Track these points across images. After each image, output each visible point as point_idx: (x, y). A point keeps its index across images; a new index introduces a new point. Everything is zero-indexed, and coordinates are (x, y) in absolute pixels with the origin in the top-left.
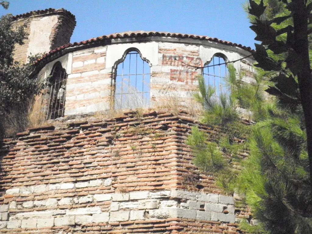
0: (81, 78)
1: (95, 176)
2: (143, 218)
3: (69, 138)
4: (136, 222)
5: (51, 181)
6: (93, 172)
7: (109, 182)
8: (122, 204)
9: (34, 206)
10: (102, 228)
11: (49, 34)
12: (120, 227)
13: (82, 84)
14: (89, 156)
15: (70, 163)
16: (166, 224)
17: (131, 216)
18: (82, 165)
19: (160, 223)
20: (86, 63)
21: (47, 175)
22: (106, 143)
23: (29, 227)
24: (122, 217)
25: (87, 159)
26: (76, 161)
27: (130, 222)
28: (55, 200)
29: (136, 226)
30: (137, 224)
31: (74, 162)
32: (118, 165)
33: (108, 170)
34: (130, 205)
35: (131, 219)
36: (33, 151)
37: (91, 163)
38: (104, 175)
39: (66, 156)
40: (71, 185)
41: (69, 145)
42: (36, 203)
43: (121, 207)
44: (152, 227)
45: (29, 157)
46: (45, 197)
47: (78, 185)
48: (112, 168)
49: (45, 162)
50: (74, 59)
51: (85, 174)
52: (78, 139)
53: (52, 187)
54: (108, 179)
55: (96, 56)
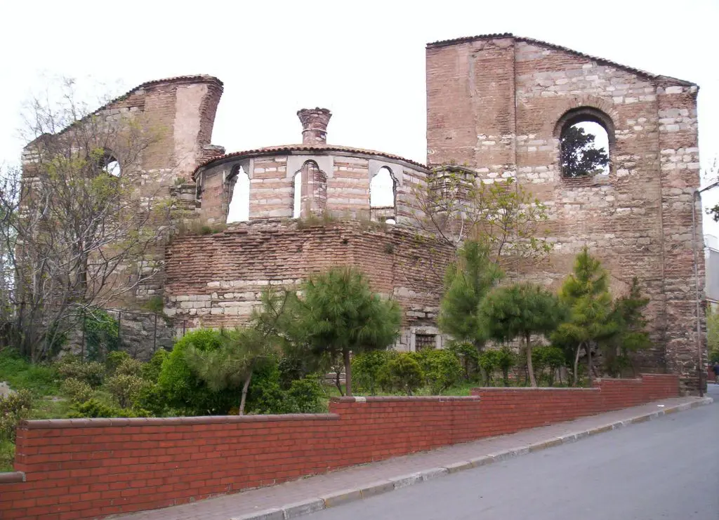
0: (263, 183)
1: (287, 277)
3: (262, 243)
5: (249, 278)
6: (285, 273)
9: (234, 297)
13: (265, 190)
14: (280, 260)
15: (265, 264)
18: (275, 267)
20: (267, 170)
21: (244, 273)
22: (295, 250)
23: (231, 314)
25: (279, 262)
26: (270, 264)
28: (253, 294)
31: (268, 264)
32: (306, 269)
33: (298, 272)
36: (230, 252)
37: (283, 266)
38: (295, 276)
39: (260, 258)
40: (266, 283)
41: (262, 249)
42: (236, 295)
45: (227, 256)
46: (243, 290)
47: (272, 282)
48: (301, 271)
49: (242, 262)
50: (256, 166)
51: (278, 274)
52: (271, 245)
53: (250, 283)
54: (298, 280)
55: (277, 164)
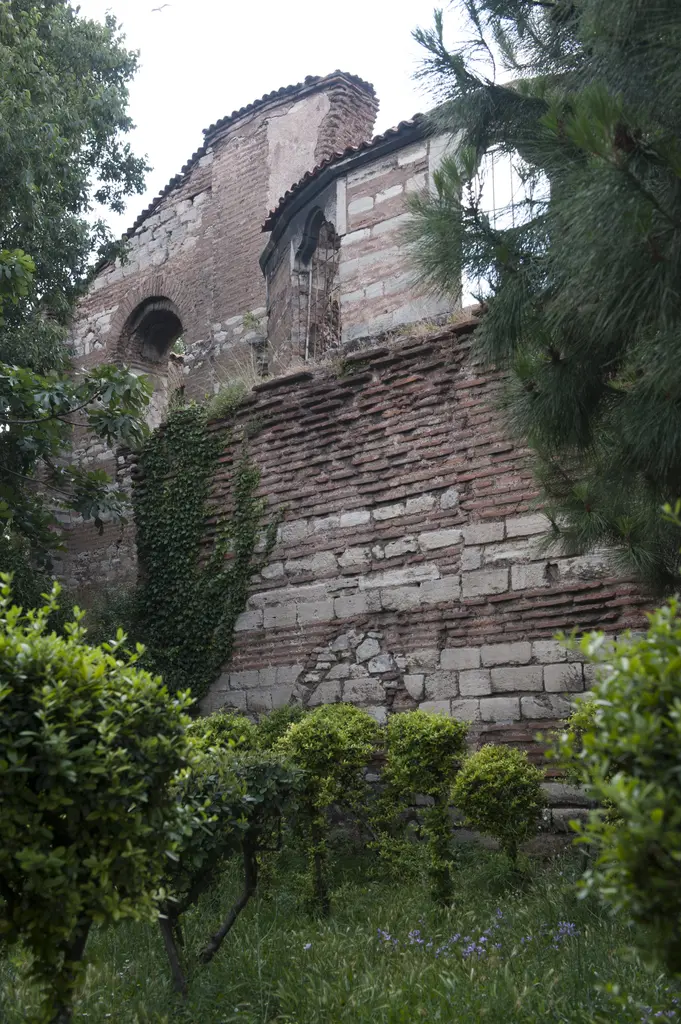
0: (372, 239)
1: (417, 487)
2: (542, 582)
3: (348, 396)
4: (528, 593)
5: (318, 509)
6: (409, 478)
7: (451, 497)
8: (488, 550)
9: (288, 574)
10: (447, 614)
11: (313, 145)
12: (490, 608)
13: (377, 256)
14: (397, 438)
15: (356, 459)
16: (605, 593)
17: (513, 580)
18: (385, 463)
19: (588, 590)
20: (380, 198)
21: (307, 496)
22: (434, 398)
23: (281, 624)
24: (491, 583)
25: (395, 443)
26: (370, 453)
27: (512, 595)
28: (330, 556)
29: (528, 604)
30: (529, 598)
31: (365, 456)
32: (471, 452)
33: (447, 467)
34: (509, 552)
35: (515, 586)
36: (270, 441)
37: (403, 454)
38: (438, 481)
39: (345, 442)
40: (364, 516)
41: (349, 416)
42: (291, 565)
43: (487, 560)
44: (570, 604)
45: (263, 455)
46: (306, 550)
47: (378, 513)
48: (455, 461)
49: (299, 464)
50: (351, 194)
51: (393, 483)
52: (368, 397)
53: (319, 523)
54: (449, 492)
55: (402, 174)
